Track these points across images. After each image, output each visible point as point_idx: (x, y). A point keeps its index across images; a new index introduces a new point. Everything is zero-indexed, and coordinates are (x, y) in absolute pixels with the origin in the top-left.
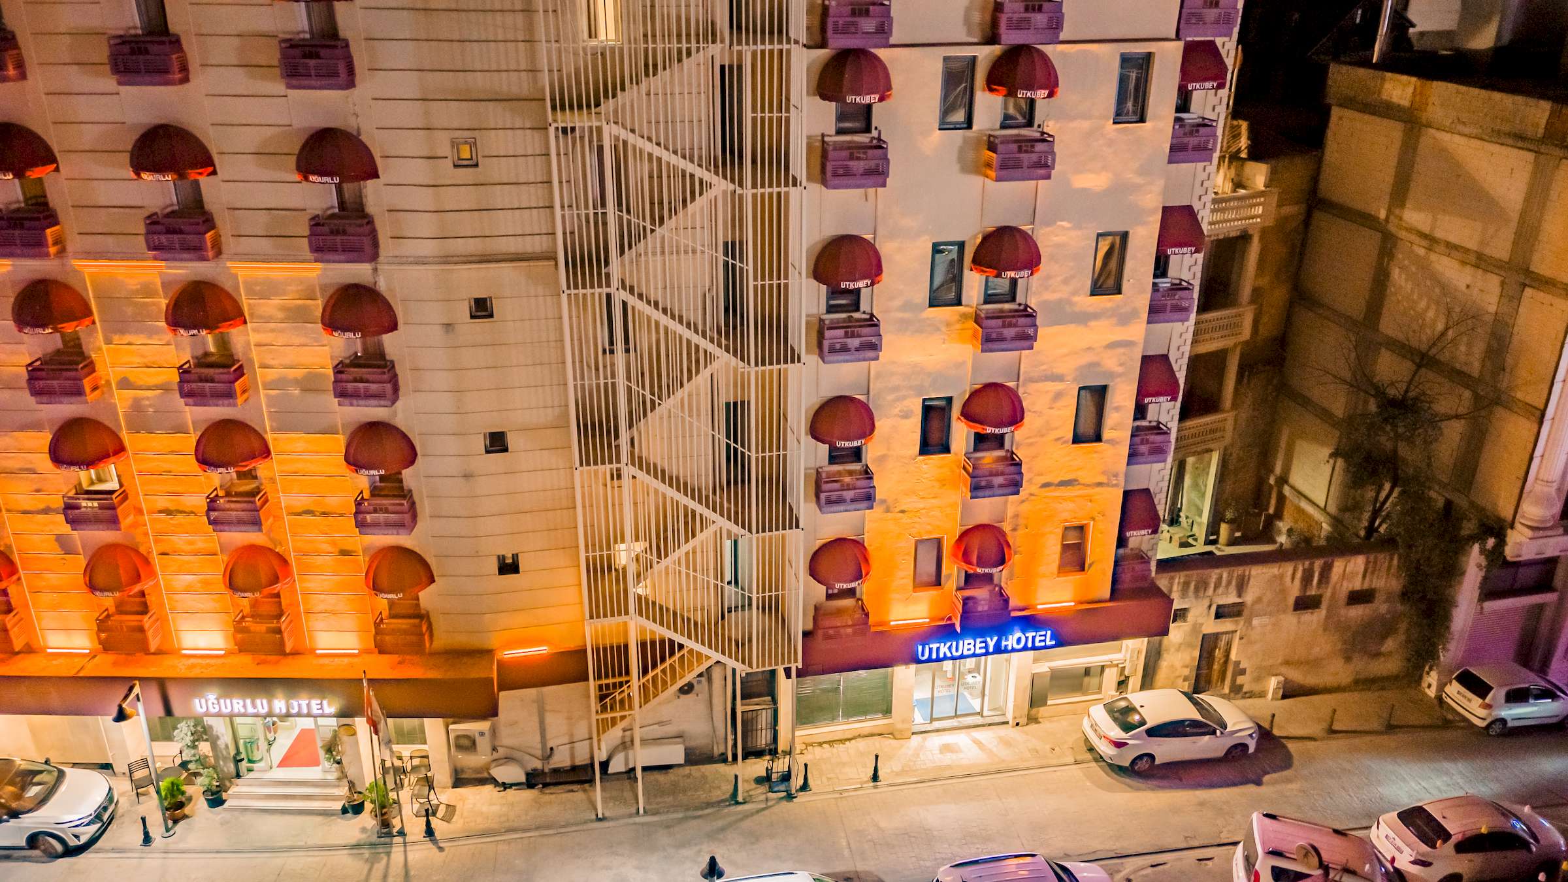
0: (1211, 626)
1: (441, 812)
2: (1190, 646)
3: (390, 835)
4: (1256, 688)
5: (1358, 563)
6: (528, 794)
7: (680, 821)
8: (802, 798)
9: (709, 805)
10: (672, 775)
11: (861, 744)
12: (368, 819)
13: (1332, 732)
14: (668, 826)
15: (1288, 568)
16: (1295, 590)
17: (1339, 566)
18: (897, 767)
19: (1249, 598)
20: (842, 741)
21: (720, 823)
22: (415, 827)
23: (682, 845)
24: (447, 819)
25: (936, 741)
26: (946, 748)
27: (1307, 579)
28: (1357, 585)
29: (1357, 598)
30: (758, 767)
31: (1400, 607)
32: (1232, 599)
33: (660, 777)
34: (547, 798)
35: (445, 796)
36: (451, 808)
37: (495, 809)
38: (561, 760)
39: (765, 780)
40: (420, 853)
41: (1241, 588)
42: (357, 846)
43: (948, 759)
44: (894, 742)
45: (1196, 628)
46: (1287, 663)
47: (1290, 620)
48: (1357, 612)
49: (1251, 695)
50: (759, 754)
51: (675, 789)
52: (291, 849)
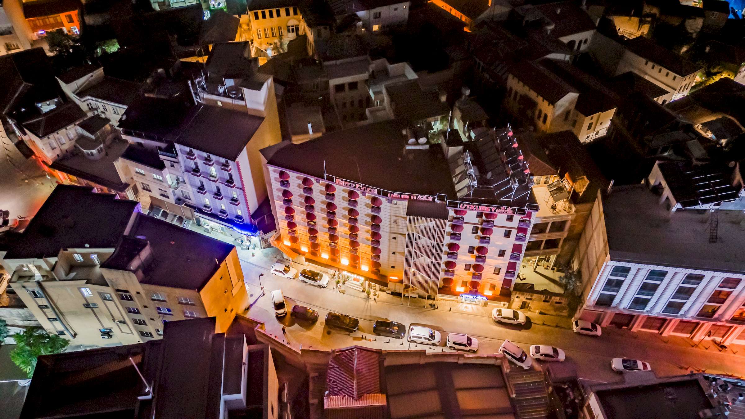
0: (525, 300)
1: (377, 295)
2: (520, 302)
3: (369, 298)
4: (534, 311)
5: (558, 298)
6: (391, 296)
7: (414, 309)
8: (436, 310)
9: (420, 307)
10: (415, 299)
11: (451, 302)
12: (365, 294)
13: (544, 324)
14: (412, 309)
15: (542, 296)
16: (544, 299)
17: (553, 298)
18: (455, 309)
19: (533, 298)
20: (447, 300)
21: (421, 311)
22: (373, 297)
23: (414, 313)
24: (378, 297)
25: (465, 305)
26: (466, 307)
27: (546, 298)
28: (558, 301)
29: (557, 303)
30: (431, 302)
31: (567, 306)
32: (529, 297)
33: (414, 299)
34: (394, 298)
35: (378, 293)
36: (379, 295)
37: (386, 297)
38: (398, 291)
39: (431, 305)
40: (373, 303)
41: (531, 296)
42: (364, 298)
43: (465, 310)
44: (456, 303)
45: (521, 300)
46: (541, 309)
47: (542, 304)
48: (557, 305)
49: (533, 312)
50: (432, 299)
51: (415, 302)
52: (354, 296)
